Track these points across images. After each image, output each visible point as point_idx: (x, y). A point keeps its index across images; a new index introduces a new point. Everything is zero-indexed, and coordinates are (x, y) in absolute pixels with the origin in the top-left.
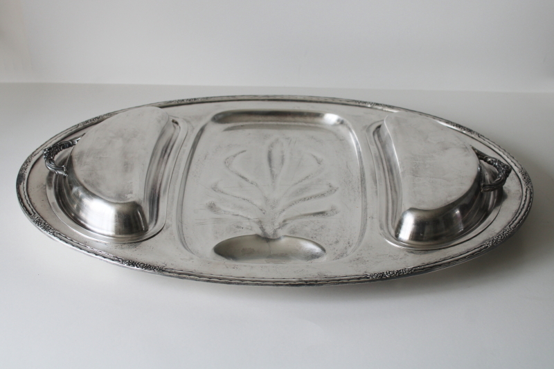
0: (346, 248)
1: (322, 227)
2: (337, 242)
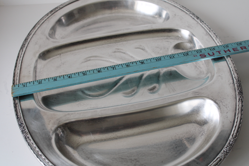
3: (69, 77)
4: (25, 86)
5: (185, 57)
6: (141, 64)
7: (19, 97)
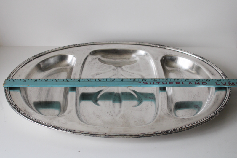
0: (92, 61)
1: (99, 68)
2: (94, 63)
3: (46, 81)
4: (14, 81)
5: (132, 82)
6: (98, 81)
7: (9, 87)
